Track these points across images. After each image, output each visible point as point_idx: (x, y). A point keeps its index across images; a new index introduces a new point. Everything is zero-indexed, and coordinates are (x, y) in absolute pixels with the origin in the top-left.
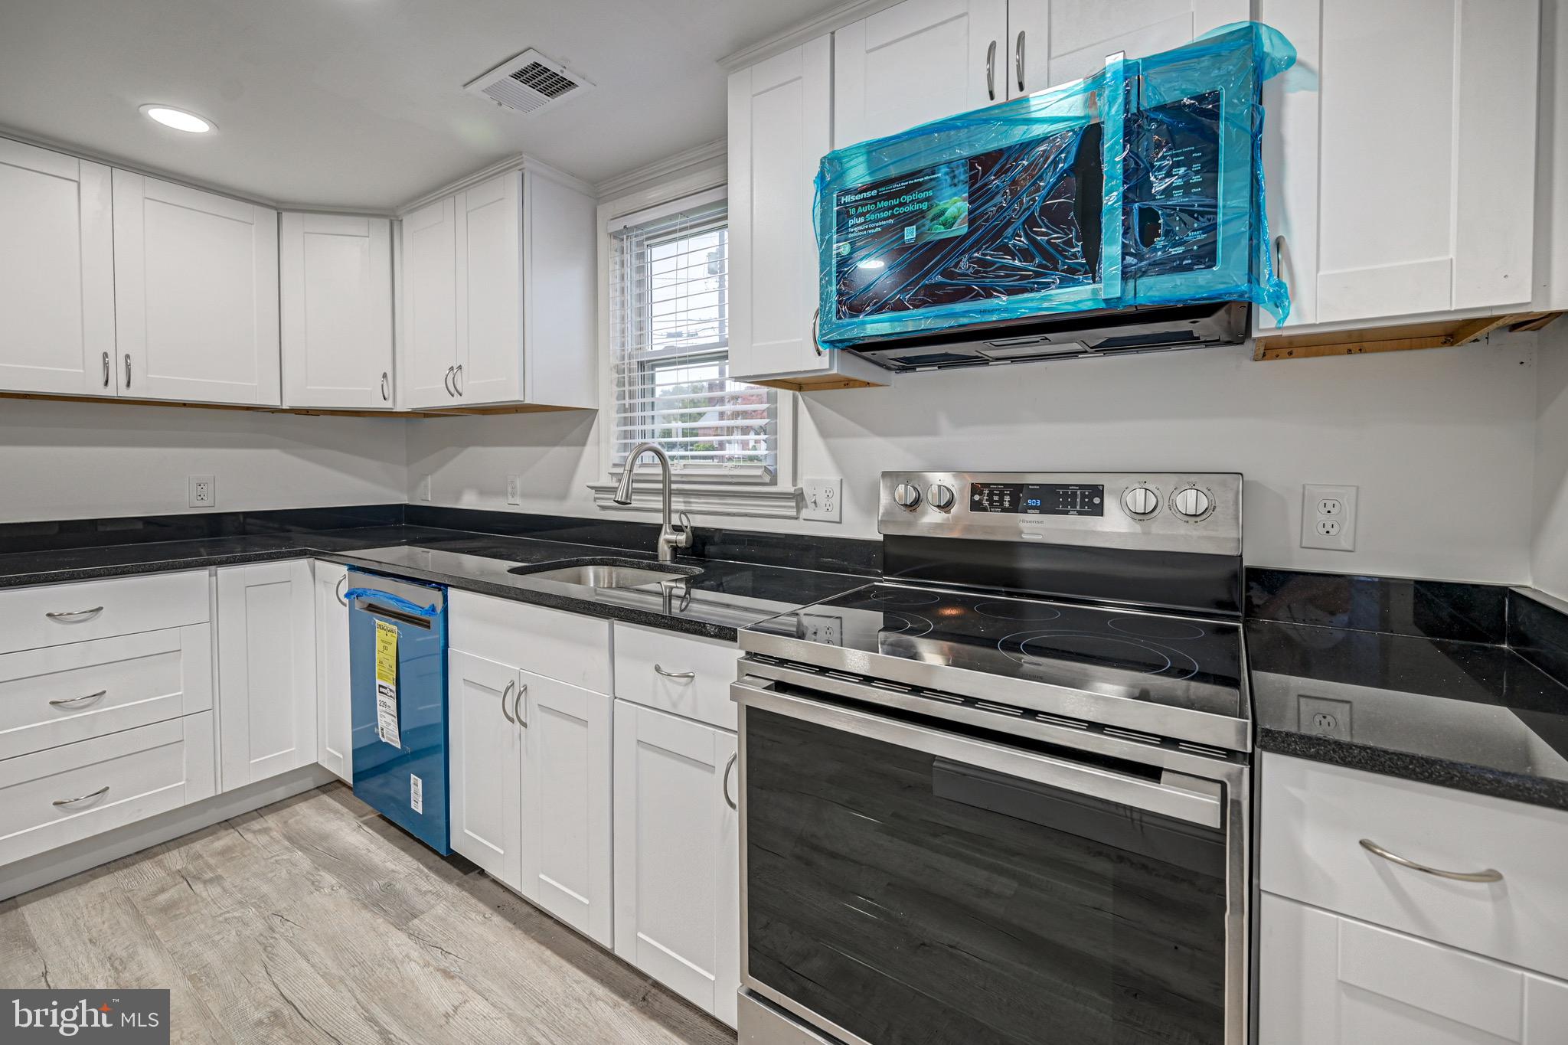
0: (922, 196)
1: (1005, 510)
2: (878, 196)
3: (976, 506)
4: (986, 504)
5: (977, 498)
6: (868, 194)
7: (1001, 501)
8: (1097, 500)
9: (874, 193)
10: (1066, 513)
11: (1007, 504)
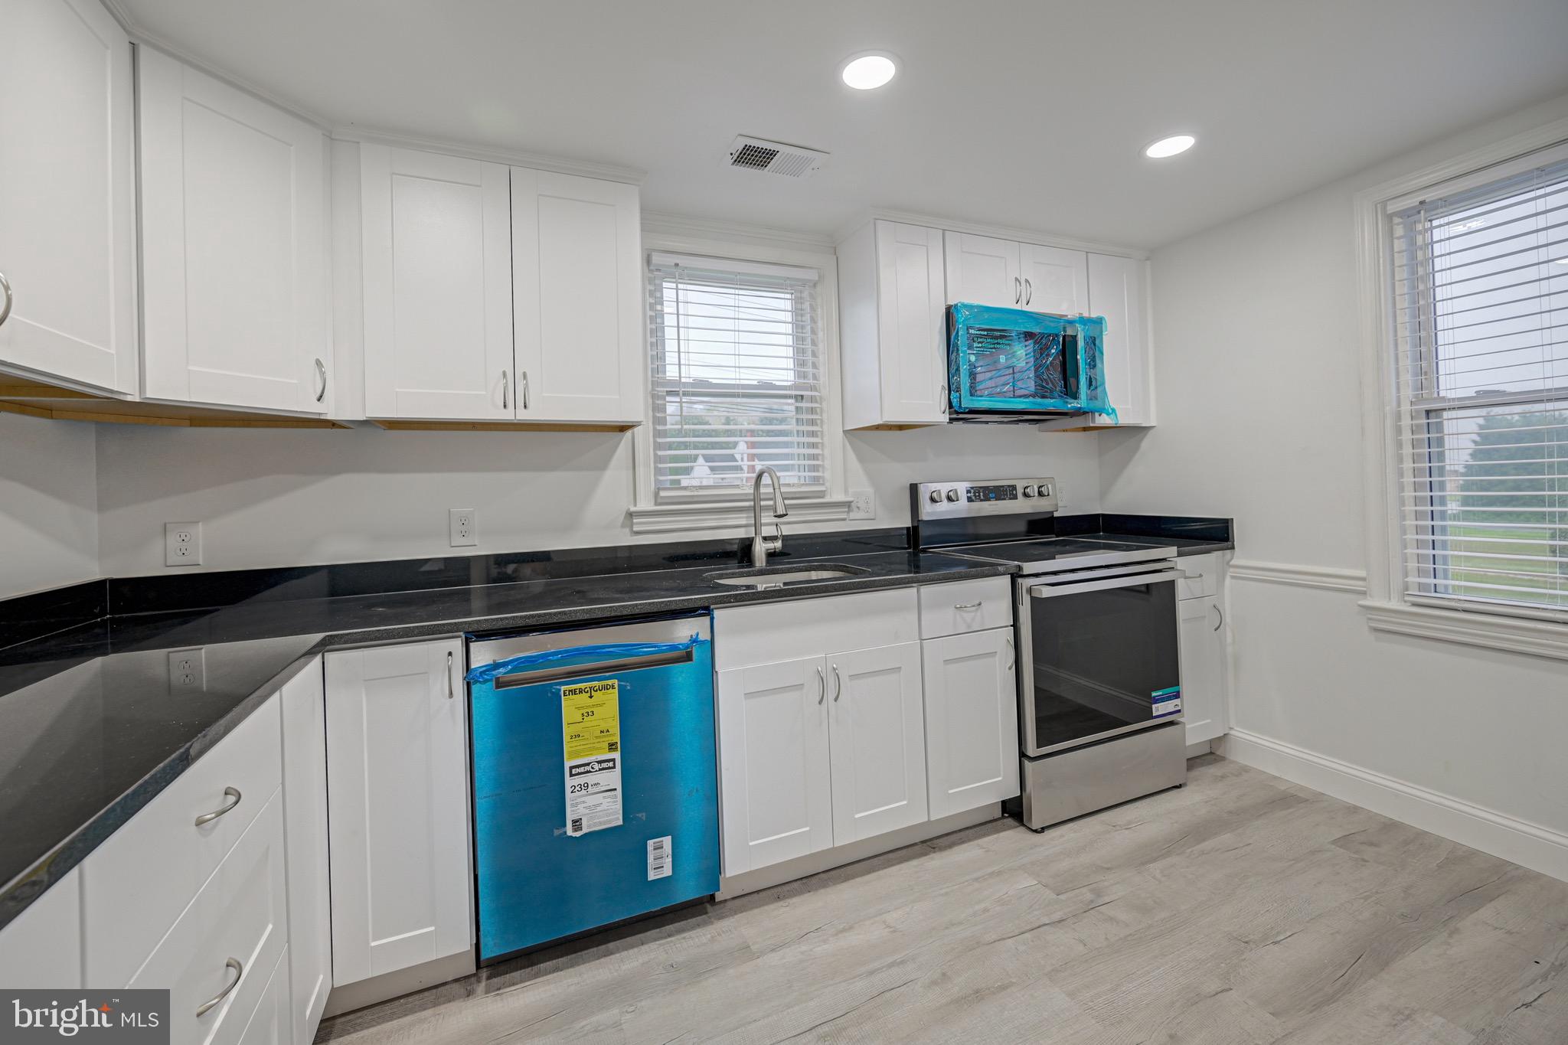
0: (1007, 342)
1: (981, 500)
2: (987, 335)
3: (970, 500)
4: (973, 498)
5: (969, 495)
6: (983, 333)
7: (979, 496)
8: (1014, 492)
9: (985, 333)
10: (1005, 499)
11: (982, 497)
